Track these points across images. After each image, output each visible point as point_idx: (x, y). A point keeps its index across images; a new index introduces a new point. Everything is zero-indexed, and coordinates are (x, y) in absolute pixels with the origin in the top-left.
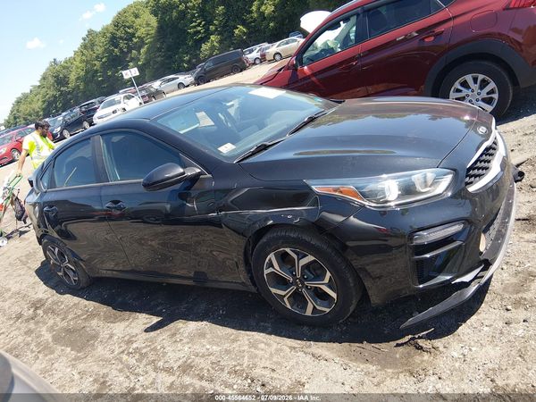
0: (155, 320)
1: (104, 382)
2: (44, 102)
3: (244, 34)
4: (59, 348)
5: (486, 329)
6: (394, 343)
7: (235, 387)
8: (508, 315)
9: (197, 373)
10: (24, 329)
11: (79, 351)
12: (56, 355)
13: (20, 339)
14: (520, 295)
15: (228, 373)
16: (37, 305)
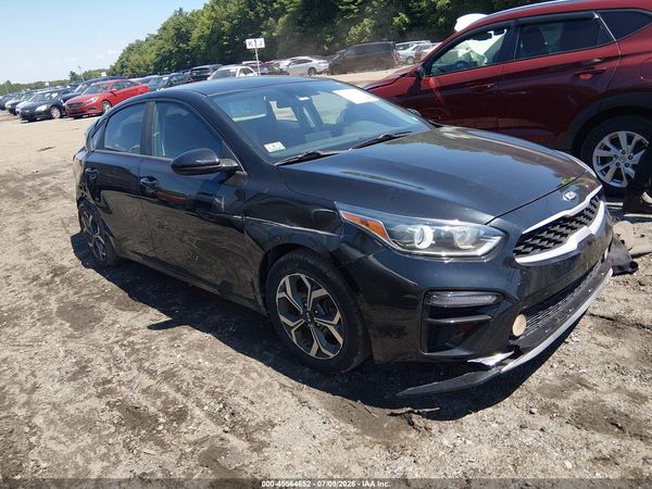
0: (165, 318)
1: (85, 367)
2: (158, 55)
3: (405, 24)
4: (59, 321)
5: (495, 425)
6: (388, 411)
7: (206, 408)
8: (529, 418)
9: (177, 383)
10: (34, 293)
11: (76, 330)
12: (53, 327)
13: (27, 301)
14: (553, 401)
15: (207, 392)
16: (57, 271)
